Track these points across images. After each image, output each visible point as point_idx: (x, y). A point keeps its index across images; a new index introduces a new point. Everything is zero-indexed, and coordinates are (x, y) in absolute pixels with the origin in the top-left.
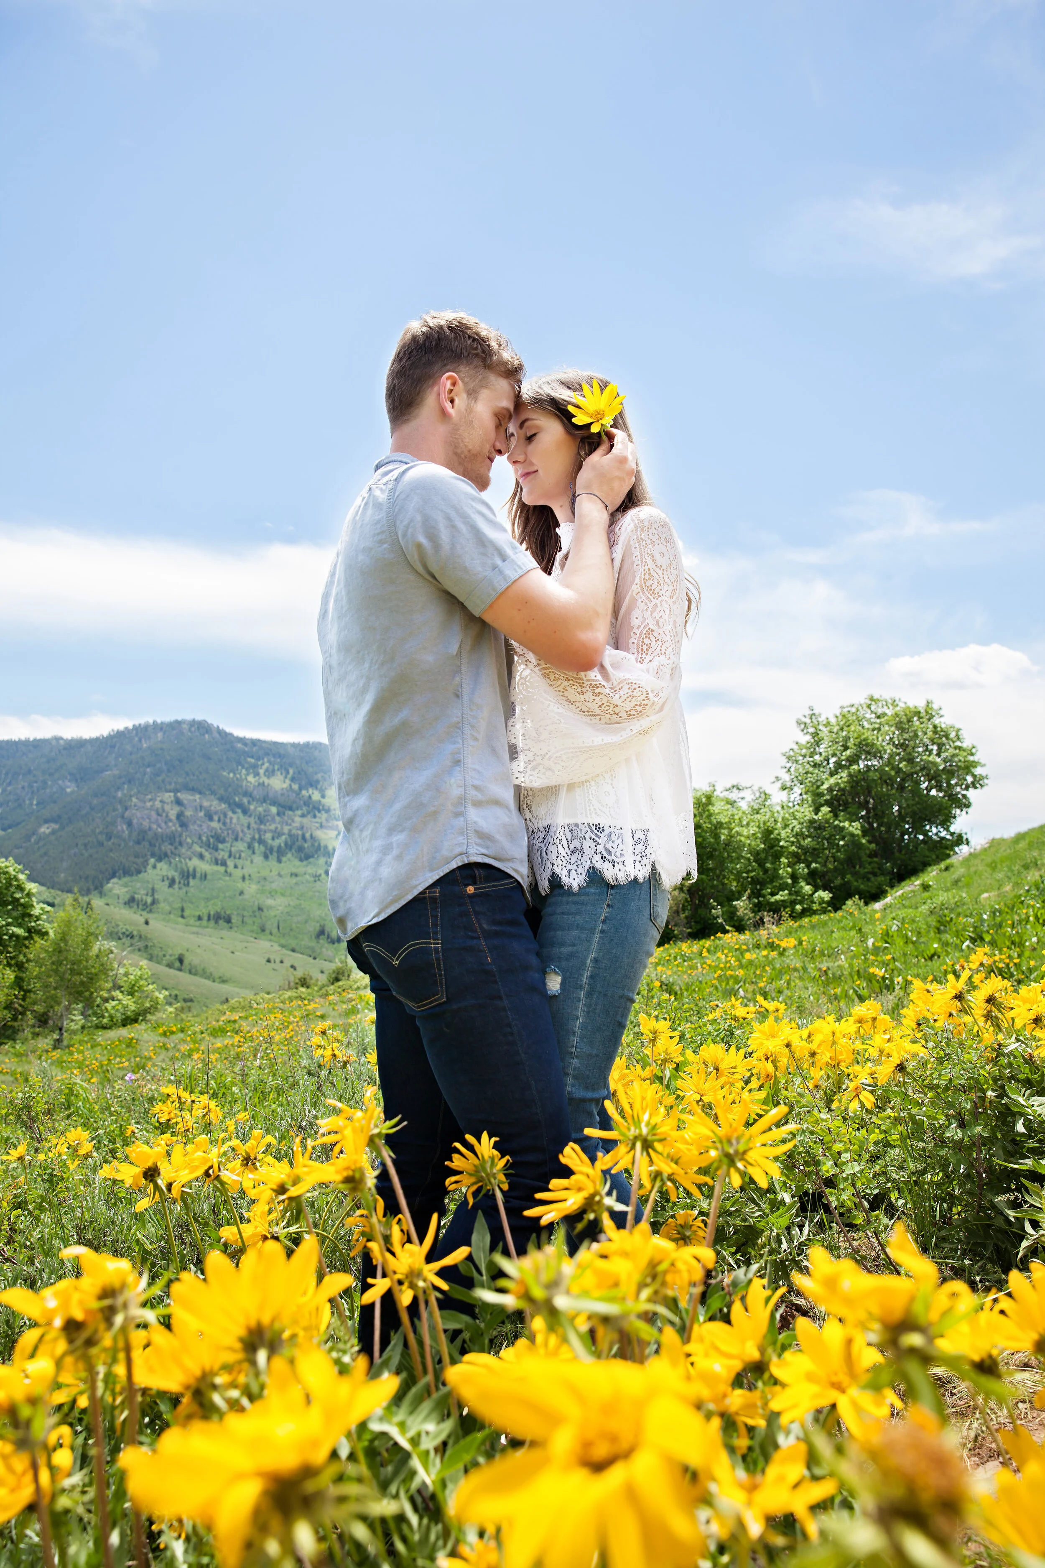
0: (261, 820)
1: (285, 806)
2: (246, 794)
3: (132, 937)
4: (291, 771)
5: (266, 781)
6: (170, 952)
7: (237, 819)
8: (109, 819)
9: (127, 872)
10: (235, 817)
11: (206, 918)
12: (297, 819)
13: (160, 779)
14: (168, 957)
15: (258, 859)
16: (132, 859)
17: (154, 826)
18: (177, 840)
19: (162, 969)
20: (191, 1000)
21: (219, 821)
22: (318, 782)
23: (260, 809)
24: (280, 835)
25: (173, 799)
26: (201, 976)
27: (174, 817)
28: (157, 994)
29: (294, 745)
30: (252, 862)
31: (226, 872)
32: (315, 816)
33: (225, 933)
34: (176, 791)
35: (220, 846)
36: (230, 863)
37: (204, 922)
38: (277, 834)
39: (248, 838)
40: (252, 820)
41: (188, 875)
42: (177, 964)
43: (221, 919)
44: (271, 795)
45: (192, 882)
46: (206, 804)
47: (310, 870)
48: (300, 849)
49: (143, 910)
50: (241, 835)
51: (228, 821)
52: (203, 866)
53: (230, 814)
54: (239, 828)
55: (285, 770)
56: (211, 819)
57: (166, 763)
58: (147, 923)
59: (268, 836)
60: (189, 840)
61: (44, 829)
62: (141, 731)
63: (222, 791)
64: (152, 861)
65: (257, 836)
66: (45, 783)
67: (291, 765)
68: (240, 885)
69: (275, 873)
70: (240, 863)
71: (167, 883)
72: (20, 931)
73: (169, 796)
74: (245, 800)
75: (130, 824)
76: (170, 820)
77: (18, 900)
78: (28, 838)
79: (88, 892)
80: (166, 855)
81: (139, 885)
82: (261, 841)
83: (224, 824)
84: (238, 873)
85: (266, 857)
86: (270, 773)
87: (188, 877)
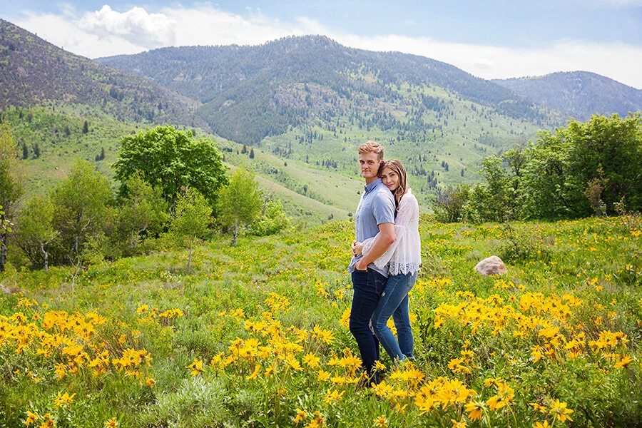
0: (358, 103)
1: (374, 95)
2: (349, 85)
3: (276, 172)
4: (379, 71)
5: (363, 77)
6: (299, 183)
7: (343, 102)
8: (264, 99)
9: (275, 133)
10: (342, 100)
11: (321, 164)
12: (381, 103)
13: (296, 74)
14: (298, 186)
15: (355, 128)
16: (277, 124)
17: (292, 104)
18: (306, 113)
19: (294, 194)
20: (311, 214)
21: (332, 102)
22: (396, 79)
23: (358, 96)
24: (369, 113)
25: (303, 87)
26: (317, 200)
27: (304, 99)
28: (286, 218)
29: (381, 53)
30: (351, 130)
31: (335, 135)
32: (393, 102)
33: (333, 174)
34: (306, 82)
35: (332, 119)
36: (338, 130)
37: (321, 167)
38: (368, 113)
39: (349, 114)
40: (352, 103)
41: (312, 136)
42: (303, 191)
43: (331, 164)
44: (365, 86)
45: (314, 141)
46: (324, 91)
47: (387, 136)
48: (382, 123)
49: (284, 156)
50: (345, 112)
51: (337, 102)
52: (321, 131)
53: (339, 98)
54: (344, 108)
55: (374, 69)
56: (327, 101)
57: (300, 63)
58: (286, 165)
59: (362, 113)
60: (313, 114)
61: (226, 104)
62: (285, 42)
63: (334, 83)
64: (290, 126)
65: (355, 113)
66: (227, 74)
67: (379, 67)
68: (343, 144)
69: (365, 137)
70: (343, 130)
71: (298, 140)
72: (214, 179)
73: (301, 86)
74: (349, 89)
75: (277, 103)
76: (302, 101)
77: (213, 161)
78: (217, 109)
79: (252, 144)
80: (298, 123)
81: (282, 141)
82: (357, 117)
83: (335, 104)
84: (343, 136)
85: (360, 127)
86: (365, 72)
87: (311, 138)
